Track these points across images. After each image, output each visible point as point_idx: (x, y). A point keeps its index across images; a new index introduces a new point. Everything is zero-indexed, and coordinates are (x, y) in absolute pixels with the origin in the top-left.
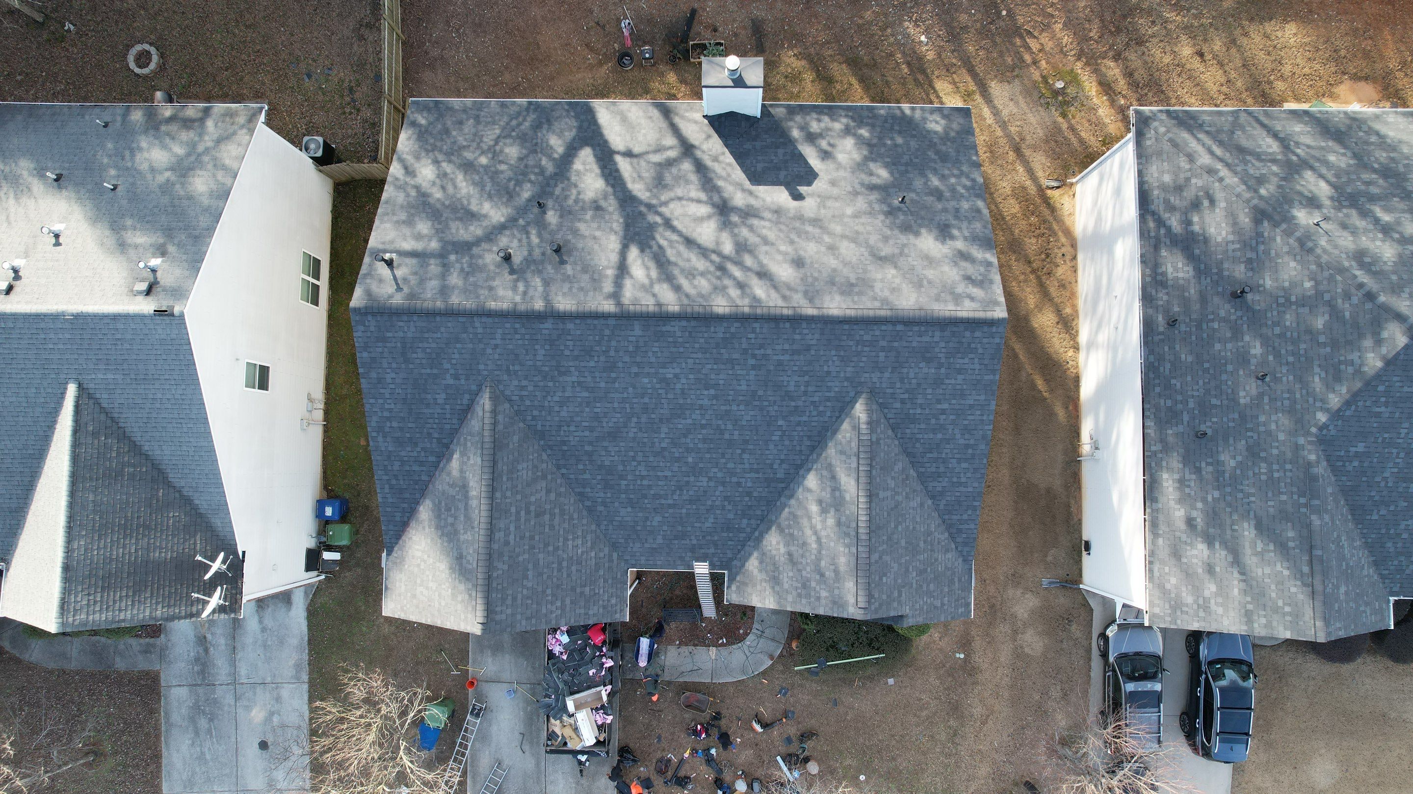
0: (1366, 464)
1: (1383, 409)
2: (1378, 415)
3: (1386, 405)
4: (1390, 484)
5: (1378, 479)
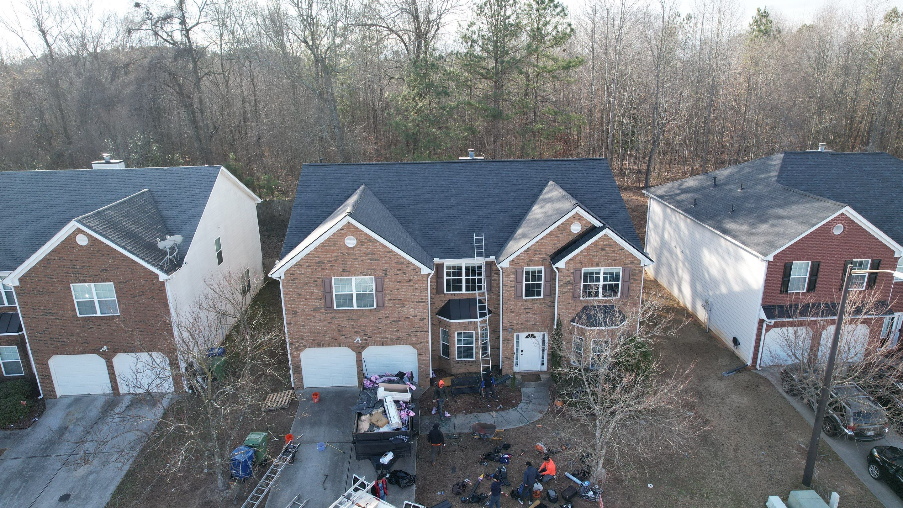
2: (798, 176)
3: (798, 173)
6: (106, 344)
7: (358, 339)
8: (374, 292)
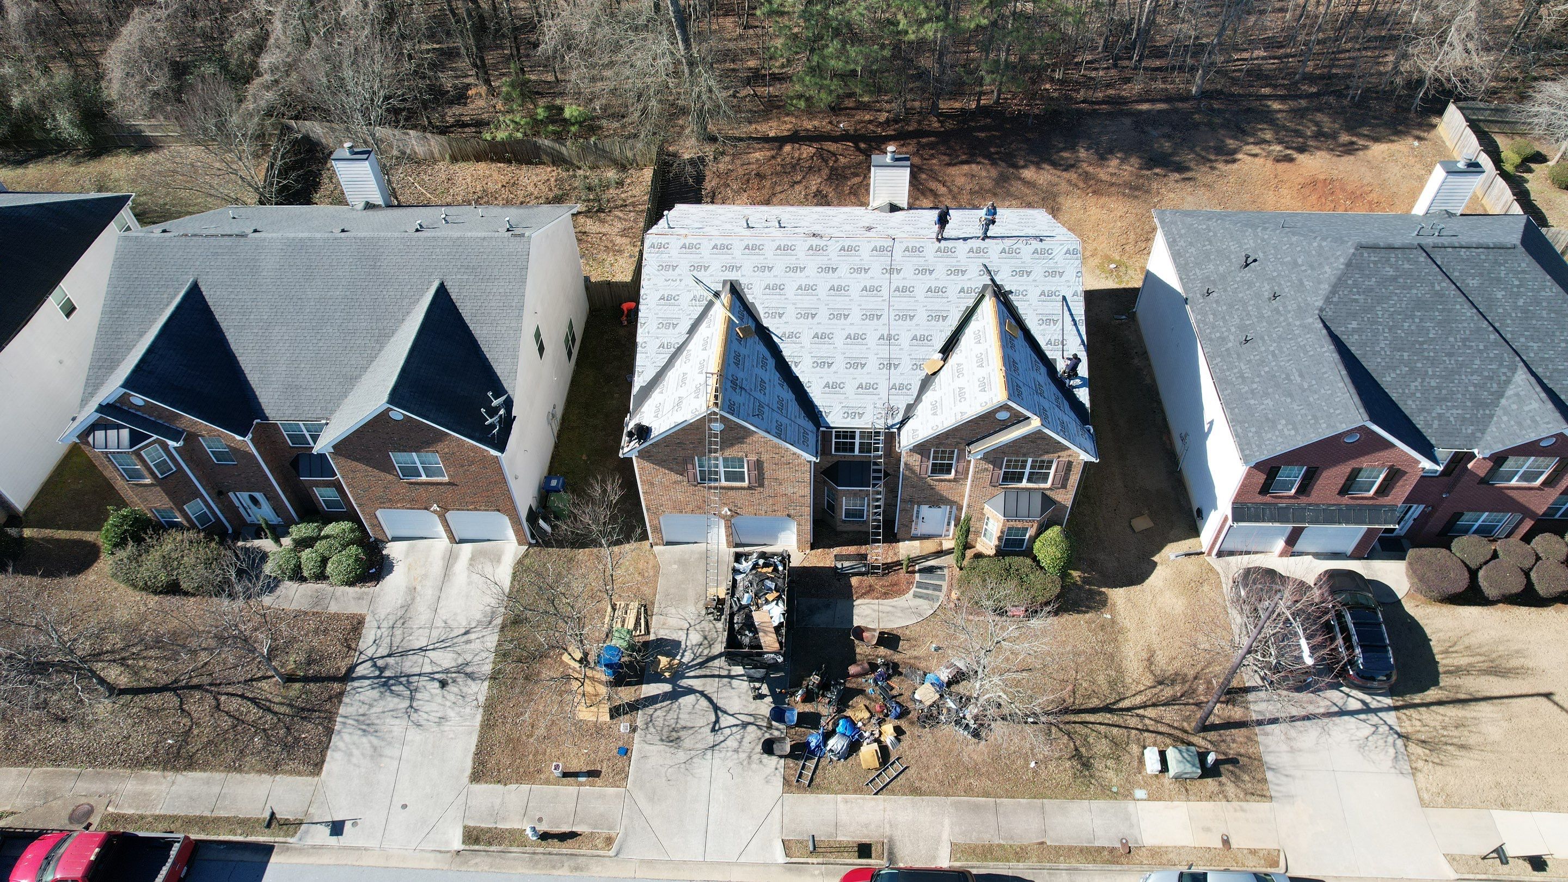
0: (1364, 337)
1: (1357, 297)
2: (1356, 301)
3: (1358, 293)
4: (1388, 353)
5: (1378, 349)
6: (435, 502)
7: (726, 509)
8: (746, 470)
